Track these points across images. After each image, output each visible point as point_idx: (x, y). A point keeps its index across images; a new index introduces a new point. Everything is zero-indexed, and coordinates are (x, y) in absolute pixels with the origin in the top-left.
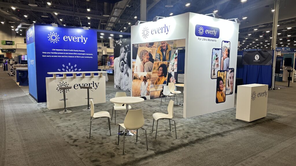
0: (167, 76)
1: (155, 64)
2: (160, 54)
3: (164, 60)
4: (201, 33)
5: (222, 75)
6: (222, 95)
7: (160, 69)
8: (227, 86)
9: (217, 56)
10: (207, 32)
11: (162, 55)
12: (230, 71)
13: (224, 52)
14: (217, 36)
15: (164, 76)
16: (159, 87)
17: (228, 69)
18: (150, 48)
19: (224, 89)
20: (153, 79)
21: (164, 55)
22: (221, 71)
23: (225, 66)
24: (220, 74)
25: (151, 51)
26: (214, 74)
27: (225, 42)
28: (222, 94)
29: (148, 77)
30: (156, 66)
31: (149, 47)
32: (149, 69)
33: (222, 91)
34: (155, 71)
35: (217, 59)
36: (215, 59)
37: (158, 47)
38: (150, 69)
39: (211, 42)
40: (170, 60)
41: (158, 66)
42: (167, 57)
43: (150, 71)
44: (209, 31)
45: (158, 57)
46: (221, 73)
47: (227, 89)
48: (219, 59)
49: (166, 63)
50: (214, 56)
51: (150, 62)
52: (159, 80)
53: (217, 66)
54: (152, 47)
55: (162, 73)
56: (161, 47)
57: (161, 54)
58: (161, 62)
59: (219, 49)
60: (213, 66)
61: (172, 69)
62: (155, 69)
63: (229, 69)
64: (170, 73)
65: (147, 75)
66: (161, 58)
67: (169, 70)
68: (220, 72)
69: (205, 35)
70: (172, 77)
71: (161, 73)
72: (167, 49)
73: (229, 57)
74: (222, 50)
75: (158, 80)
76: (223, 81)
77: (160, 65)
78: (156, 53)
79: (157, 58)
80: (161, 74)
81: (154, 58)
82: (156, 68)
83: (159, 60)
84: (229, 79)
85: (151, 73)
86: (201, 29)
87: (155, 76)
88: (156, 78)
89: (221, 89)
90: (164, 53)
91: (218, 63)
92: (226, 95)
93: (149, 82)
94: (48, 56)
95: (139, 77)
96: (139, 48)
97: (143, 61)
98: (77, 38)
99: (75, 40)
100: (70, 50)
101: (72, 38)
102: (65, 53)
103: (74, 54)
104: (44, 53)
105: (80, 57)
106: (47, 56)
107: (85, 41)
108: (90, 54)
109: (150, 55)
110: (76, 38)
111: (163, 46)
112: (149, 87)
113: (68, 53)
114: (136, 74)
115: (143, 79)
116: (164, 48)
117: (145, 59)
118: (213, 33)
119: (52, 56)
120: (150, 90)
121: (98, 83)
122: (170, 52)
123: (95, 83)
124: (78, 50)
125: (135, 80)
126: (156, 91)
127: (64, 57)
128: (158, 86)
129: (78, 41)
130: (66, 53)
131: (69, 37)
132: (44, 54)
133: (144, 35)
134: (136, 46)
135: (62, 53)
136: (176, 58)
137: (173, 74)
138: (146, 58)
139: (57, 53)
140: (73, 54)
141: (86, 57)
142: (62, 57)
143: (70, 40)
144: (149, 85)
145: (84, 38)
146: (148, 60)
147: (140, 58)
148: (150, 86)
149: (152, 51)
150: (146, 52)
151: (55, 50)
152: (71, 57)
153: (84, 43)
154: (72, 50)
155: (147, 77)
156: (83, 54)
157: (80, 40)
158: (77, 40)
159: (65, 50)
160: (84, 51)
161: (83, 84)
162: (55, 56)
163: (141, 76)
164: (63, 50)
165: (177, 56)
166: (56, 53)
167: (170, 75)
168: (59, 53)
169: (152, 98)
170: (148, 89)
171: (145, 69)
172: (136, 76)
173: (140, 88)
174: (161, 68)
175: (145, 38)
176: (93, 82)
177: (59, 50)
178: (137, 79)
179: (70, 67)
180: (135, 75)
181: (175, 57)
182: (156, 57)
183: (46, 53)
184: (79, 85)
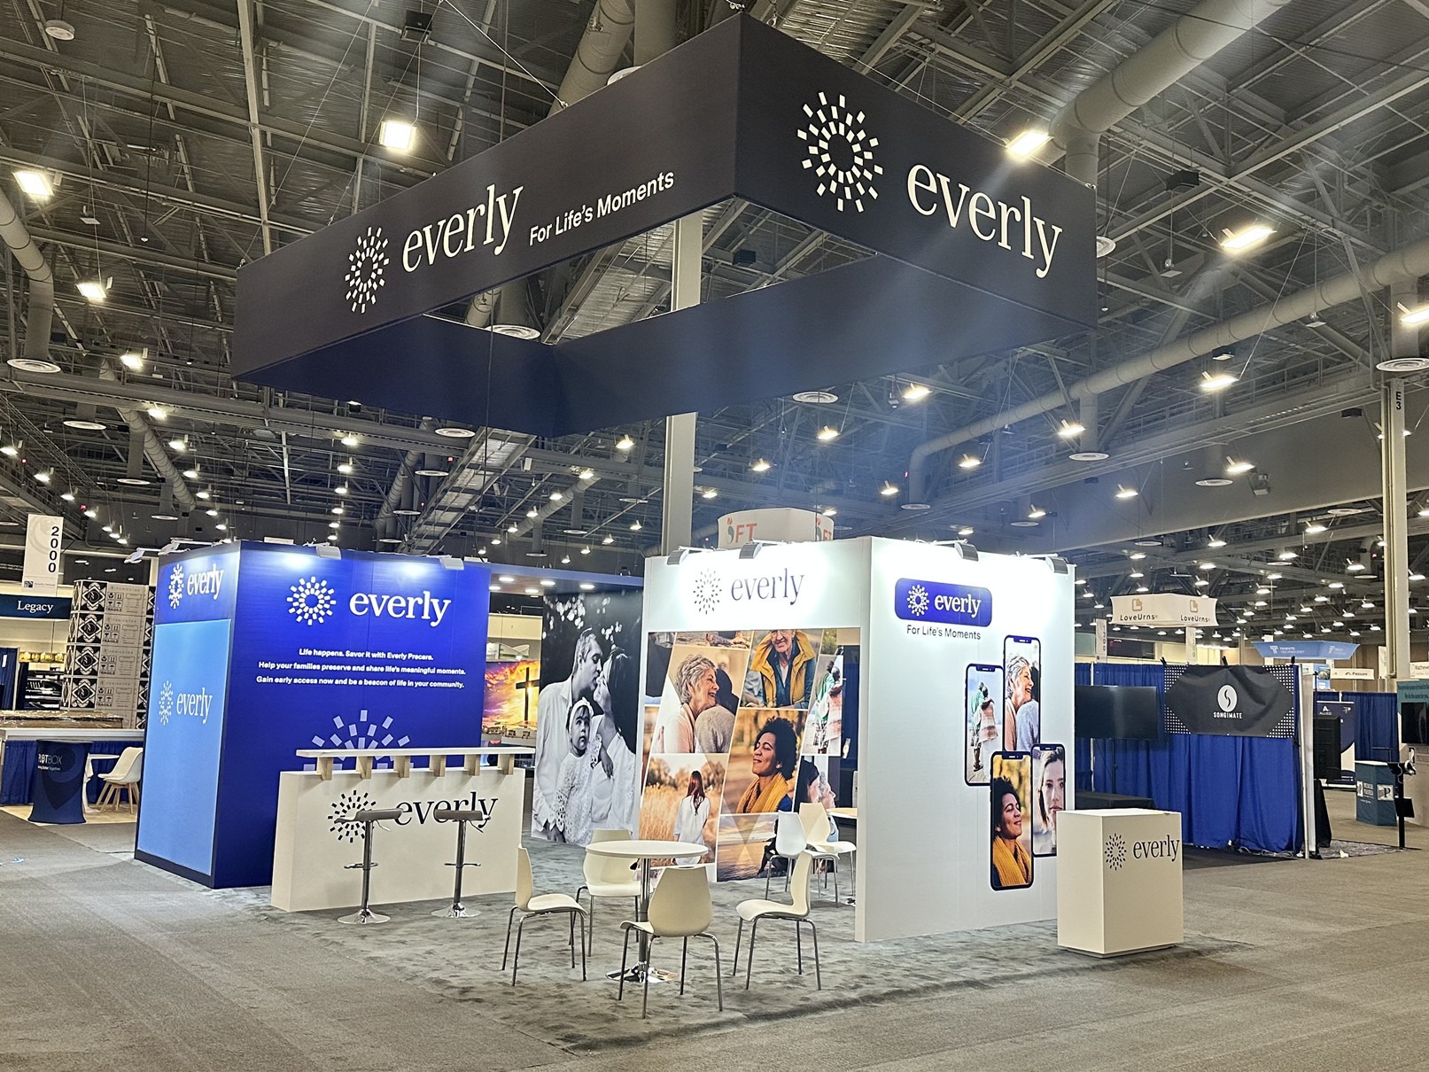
0: (796, 774)
1: (741, 722)
2: (763, 676)
3: (783, 700)
4: (920, 608)
5: (1010, 769)
6: (1016, 856)
7: (762, 741)
8: (1038, 818)
9: (986, 694)
10: (940, 605)
11: (773, 681)
12: (1046, 754)
13: (1013, 677)
14: (984, 619)
15: (780, 775)
16: (757, 825)
17: (1038, 748)
18: (723, 647)
19: (1025, 831)
20: (732, 787)
21: (784, 682)
22: (1005, 755)
23: (1023, 735)
24: (1005, 768)
25: (726, 660)
26: (978, 767)
27: (1017, 639)
28: (1016, 849)
29: (709, 775)
30: (747, 729)
31: (716, 645)
32: (716, 741)
33: (1015, 837)
34: (741, 749)
35: (985, 706)
36: (979, 708)
37: (755, 643)
38: (720, 743)
39: (959, 640)
40: (807, 701)
41: (754, 728)
42: (797, 689)
43: (719, 750)
44: (948, 600)
45: (757, 686)
46: (1006, 761)
47: (1039, 833)
48: (997, 707)
49: (790, 714)
50: (974, 693)
51: (719, 708)
52: (759, 793)
53: (989, 734)
54: (730, 644)
55: (774, 761)
56: (770, 644)
57: (770, 674)
58: (771, 712)
59: (992, 668)
60: (970, 734)
61: (816, 744)
62: (740, 739)
63: (1043, 747)
64: (810, 761)
65: (709, 766)
66: (771, 693)
67: (806, 747)
68: (1003, 758)
69: (932, 615)
70: (818, 780)
71: (767, 760)
72: (796, 651)
73: (1038, 700)
74: (1007, 670)
75: (755, 794)
76: (1017, 798)
77: (762, 721)
78: (748, 670)
79: (751, 690)
80: (768, 763)
81: (737, 691)
82: (747, 738)
83: (760, 700)
84: (1045, 789)
85: (723, 758)
86: (920, 593)
87: (743, 771)
88: (748, 781)
89: (1011, 828)
90: (784, 671)
91: (993, 724)
92: (1034, 855)
93: (712, 799)
94: (281, 680)
95: (673, 774)
96: (677, 647)
97: (691, 704)
98: (407, 602)
99: (397, 610)
100: (374, 655)
101: (388, 600)
102: (349, 668)
103: (389, 669)
104: (266, 665)
105: (410, 684)
106: (277, 680)
107: (440, 615)
108: (453, 672)
109: (723, 680)
110: (403, 604)
111: (778, 642)
112: (712, 823)
113: (362, 669)
114: (660, 761)
115: (688, 784)
116: (785, 648)
117: (701, 697)
118: (966, 608)
119: (296, 681)
120: (720, 838)
121: (494, 800)
122: (809, 663)
123: (482, 801)
124: (406, 653)
125: (653, 790)
126: (745, 842)
127: (345, 682)
128: (754, 820)
129: (411, 615)
130: (354, 668)
131: (373, 597)
132: (266, 672)
133: (699, 599)
134: (663, 640)
135: (339, 668)
136: (834, 694)
137: (822, 765)
138: (702, 691)
139: (318, 667)
140: (382, 669)
141: (435, 684)
142: (337, 682)
143: (378, 612)
144: (712, 814)
145: (435, 602)
146: (712, 701)
147: (680, 693)
148: (717, 821)
149: (730, 659)
150: (703, 666)
151: (310, 653)
152: (374, 683)
153: (434, 624)
154: (380, 655)
155: (703, 775)
156: (425, 671)
157: (419, 609)
158: (406, 608)
159: (352, 654)
160: (430, 658)
161: (431, 803)
162: (308, 681)
163: (682, 773)
164: (344, 653)
165: (839, 684)
166: (315, 667)
167: (809, 771)
168: (325, 667)
169: (725, 875)
170: (708, 832)
171: (700, 741)
172: (657, 772)
173: (672, 827)
174: (768, 738)
175: (703, 610)
176: (474, 794)
177: (328, 654)
178: (661, 783)
179: (363, 729)
180: (654, 766)
181: (829, 690)
182: (745, 686)
183: (272, 666)
184: (414, 807)
